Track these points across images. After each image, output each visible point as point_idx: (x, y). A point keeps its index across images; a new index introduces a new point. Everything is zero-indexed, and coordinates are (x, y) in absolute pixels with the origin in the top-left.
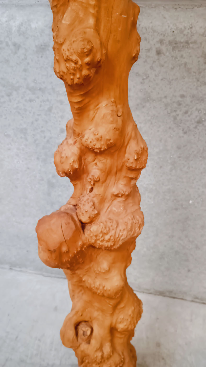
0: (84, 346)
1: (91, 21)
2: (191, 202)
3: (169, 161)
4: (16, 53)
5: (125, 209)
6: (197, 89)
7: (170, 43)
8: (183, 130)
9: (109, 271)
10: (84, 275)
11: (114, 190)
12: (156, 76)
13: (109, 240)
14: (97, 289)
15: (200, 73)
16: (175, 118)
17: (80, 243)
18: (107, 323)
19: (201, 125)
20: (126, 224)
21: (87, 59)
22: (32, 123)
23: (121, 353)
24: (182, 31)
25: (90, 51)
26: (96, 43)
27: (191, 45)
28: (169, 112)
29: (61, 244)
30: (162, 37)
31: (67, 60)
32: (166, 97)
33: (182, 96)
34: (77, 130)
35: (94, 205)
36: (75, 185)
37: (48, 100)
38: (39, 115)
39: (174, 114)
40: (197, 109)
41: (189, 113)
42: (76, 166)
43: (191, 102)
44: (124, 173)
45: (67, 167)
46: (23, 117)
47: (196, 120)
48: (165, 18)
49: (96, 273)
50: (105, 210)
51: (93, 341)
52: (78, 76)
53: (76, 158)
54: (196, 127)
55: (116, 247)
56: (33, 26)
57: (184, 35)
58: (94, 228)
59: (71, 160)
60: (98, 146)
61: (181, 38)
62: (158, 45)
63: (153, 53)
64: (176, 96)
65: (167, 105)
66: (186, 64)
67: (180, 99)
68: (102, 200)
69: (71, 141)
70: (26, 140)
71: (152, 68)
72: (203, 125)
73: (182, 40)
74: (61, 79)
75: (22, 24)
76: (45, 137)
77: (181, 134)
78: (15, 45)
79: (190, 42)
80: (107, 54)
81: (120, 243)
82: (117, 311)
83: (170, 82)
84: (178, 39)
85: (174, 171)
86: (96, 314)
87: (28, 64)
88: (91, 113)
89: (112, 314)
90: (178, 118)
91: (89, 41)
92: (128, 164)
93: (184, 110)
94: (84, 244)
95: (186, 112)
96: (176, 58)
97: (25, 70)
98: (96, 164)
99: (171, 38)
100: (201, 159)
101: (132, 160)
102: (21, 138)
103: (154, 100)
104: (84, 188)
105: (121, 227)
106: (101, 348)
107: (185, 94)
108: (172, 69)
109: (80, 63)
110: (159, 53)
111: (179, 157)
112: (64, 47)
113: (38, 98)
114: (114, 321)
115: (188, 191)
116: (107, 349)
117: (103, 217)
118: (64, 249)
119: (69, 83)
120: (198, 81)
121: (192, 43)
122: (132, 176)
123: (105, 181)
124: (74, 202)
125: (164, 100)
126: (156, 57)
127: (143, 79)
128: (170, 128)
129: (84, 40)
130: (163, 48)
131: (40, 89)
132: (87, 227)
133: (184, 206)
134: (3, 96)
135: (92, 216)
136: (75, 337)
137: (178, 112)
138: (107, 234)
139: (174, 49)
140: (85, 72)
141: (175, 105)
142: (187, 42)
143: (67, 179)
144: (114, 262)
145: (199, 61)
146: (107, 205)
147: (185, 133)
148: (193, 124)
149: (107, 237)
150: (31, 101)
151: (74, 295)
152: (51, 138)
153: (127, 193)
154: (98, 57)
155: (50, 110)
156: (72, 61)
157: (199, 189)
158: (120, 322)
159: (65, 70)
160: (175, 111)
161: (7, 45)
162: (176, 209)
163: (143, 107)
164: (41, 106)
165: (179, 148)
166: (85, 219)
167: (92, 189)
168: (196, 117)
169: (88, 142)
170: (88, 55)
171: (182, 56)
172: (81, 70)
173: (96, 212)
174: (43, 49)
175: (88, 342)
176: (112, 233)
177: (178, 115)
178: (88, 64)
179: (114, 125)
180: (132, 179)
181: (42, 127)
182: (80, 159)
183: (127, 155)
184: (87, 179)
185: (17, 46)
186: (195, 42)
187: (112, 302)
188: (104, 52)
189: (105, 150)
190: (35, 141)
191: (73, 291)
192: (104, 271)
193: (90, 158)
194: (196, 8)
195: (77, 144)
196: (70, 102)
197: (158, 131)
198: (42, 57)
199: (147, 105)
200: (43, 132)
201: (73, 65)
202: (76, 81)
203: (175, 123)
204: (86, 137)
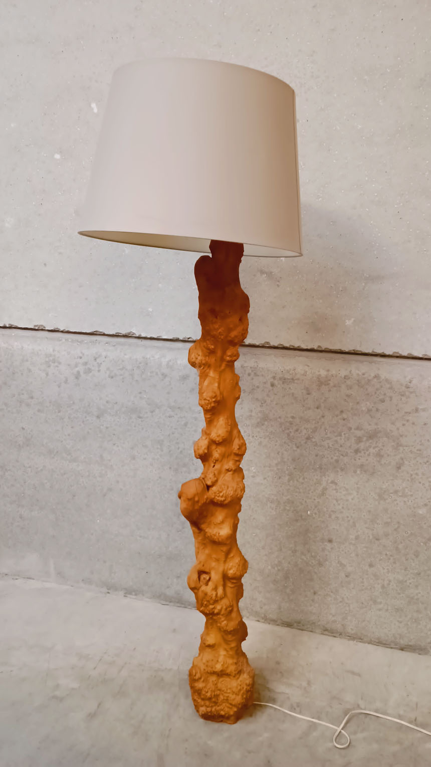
0: (203, 588)
1: (216, 385)
2: (309, 512)
3: (287, 472)
4: (163, 380)
5: (233, 479)
6: (303, 413)
7: (280, 379)
8: (296, 445)
9: (223, 522)
10: (207, 528)
11: (226, 467)
12: (271, 401)
13: (222, 497)
14: (215, 535)
15: (304, 401)
16: (288, 435)
17: (206, 497)
18: (221, 569)
19: (309, 441)
20: (233, 487)
21: (214, 400)
22: (169, 435)
23: (230, 600)
24: (288, 372)
25: (215, 396)
26: (218, 393)
27: (296, 381)
28: (283, 429)
29: (195, 496)
30: (274, 375)
31: (205, 399)
32: (280, 417)
33: (293, 417)
34: (208, 432)
35: (215, 474)
36: (204, 465)
37: (184, 417)
38: (175, 429)
39: (287, 431)
40: (305, 428)
41: (299, 431)
42: (206, 451)
43: (300, 422)
44: (232, 457)
45: (201, 452)
46: (161, 430)
47: (306, 437)
48: (275, 362)
49: (215, 524)
50: (220, 479)
51: (210, 583)
52: (209, 406)
53: (206, 447)
54: (306, 443)
55: (226, 502)
56: (179, 362)
57: (290, 374)
58: (214, 489)
59: (203, 448)
60: (217, 440)
61: (288, 376)
62: (272, 380)
63: (269, 385)
64: (287, 417)
65: (281, 424)
66: (293, 394)
67: (291, 420)
68: (220, 472)
69: (204, 438)
70: (162, 451)
71: (268, 395)
72: (311, 441)
73: (289, 378)
74: (202, 407)
75: (170, 361)
76: (179, 448)
77: (295, 449)
78: (163, 375)
79: (295, 379)
80: (223, 397)
81: (229, 499)
82: (228, 560)
83: (283, 406)
84: (286, 376)
85: (291, 482)
86: (213, 564)
87: (172, 388)
88: (215, 423)
89: (225, 562)
90: (291, 435)
91: (215, 393)
92: (234, 451)
93: (295, 428)
94: (207, 498)
95: (297, 430)
96: (285, 389)
97: (168, 393)
98: (217, 451)
99: (281, 376)
100: (313, 470)
101: (236, 449)
102: (158, 448)
103: (271, 420)
104: (209, 465)
105: (230, 489)
106: (216, 589)
107: (295, 416)
108: (284, 396)
109: (210, 401)
110: (272, 385)
111: (295, 469)
112: (204, 394)
113: (176, 414)
114: (226, 568)
115: (306, 502)
116: (220, 591)
117: (220, 482)
118: (196, 499)
119: (205, 409)
120: (304, 406)
121: (296, 379)
122: (237, 459)
123: (221, 461)
124: (203, 476)
125: (279, 420)
126: (271, 388)
127: (262, 403)
128: (285, 442)
129: (213, 392)
130: (276, 382)
131: (179, 408)
132: (210, 489)
133: (303, 517)
134: (147, 413)
135: (214, 481)
136: (198, 579)
137: (291, 430)
138: (221, 492)
139: (283, 383)
140: (213, 405)
141: (288, 424)
142: (293, 379)
143: (199, 460)
144: (226, 517)
145: (302, 393)
146: (222, 476)
147: (298, 447)
148: (303, 440)
149: (221, 494)
150: (170, 417)
151: (198, 552)
152: (184, 449)
153: (234, 469)
154: (219, 399)
155: (186, 425)
156: (207, 400)
157: (315, 499)
158: (230, 570)
159: (204, 403)
160: (288, 429)
161: (157, 374)
162: (297, 521)
163: (263, 425)
164: (178, 421)
165: (294, 460)
166: (209, 483)
167: (214, 466)
168: (306, 434)
169: (213, 438)
170: (214, 398)
171: (290, 388)
172: (211, 403)
173: (215, 479)
174: (185, 378)
175: (207, 584)
176: (224, 492)
177: (291, 432)
178: (214, 401)
179: (226, 430)
180: (237, 461)
181: (177, 439)
182: (208, 448)
183: (234, 447)
184: (212, 459)
185: (164, 376)
186: (298, 379)
187: (225, 549)
188: (221, 396)
189: (221, 442)
190: (170, 451)
191: (198, 548)
192: (219, 522)
193: (214, 447)
194: (297, 358)
195: (207, 440)
196: (205, 418)
197: (276, 445)
198: (183, 384)
199: (266, 423)
200: (178, 443)
201: (207, 402)
202: (208, 408)
203: (288, 439)
204: (212, 435)
